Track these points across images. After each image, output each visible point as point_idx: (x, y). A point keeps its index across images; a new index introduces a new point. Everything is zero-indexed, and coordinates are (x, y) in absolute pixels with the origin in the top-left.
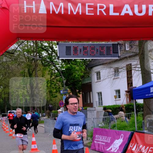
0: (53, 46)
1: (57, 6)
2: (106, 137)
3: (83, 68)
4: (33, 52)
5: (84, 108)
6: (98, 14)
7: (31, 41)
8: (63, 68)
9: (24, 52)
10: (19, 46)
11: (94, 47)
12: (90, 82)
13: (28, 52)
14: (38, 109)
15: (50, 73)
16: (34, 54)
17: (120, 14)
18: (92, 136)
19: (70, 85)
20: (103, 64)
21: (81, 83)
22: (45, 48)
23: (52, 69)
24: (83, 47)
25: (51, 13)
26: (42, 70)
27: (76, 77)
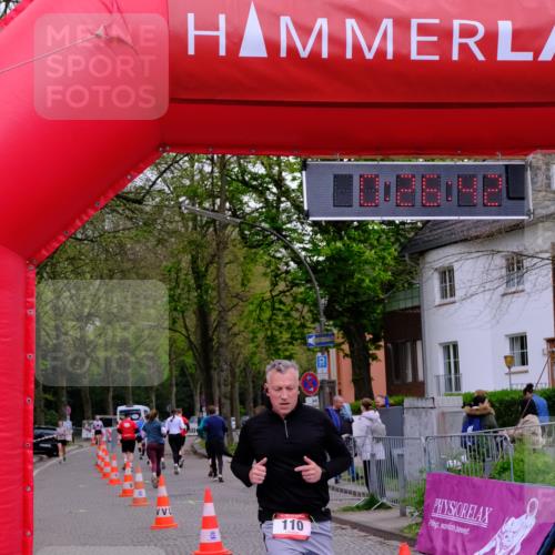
0: (284, 174)
1: (305, 31)
2: (473, 509)
3: (389, 254)
4: (212, 195)
5: (391, 401)
6: (455, 57)
7: (203, 157)
8: (319, 255)
9: (178, 197)
10: (161, 174)
11: (439, 177)
12: (416, 304)
13: (193, 196)
14: (223, 400)
15: (269, 270)
16: (214, 205)
17: (537, 55)
18: (421, 503)
19: (341, 314)
20: (465, 240)
21: (381, 307)
22: (255, 183)
23: (279, 258)
24: (398, 177)
25: (283, 54)
26: (242, 259)
27: (364, 285)
